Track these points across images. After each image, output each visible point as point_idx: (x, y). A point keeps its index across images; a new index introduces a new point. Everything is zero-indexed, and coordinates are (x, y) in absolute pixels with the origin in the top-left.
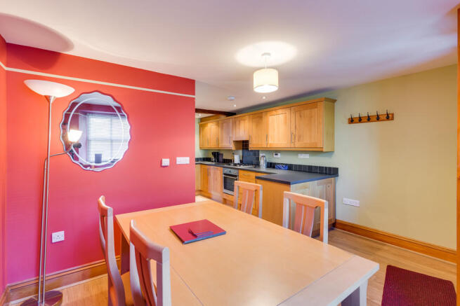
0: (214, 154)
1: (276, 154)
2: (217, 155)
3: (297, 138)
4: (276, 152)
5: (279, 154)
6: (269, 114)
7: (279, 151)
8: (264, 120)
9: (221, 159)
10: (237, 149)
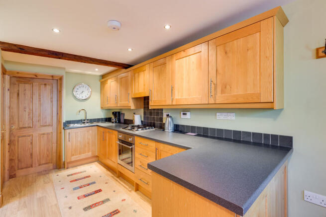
0: (115, 114)
1: (184, 114)
2: (117, 114)
3: (219, 90)
4: (185, 111)
5: (188, 114)
6: (175, 57)
7: (188, 110)
8: (169, 67)
9: (122, 121)
10: (137, 108)
